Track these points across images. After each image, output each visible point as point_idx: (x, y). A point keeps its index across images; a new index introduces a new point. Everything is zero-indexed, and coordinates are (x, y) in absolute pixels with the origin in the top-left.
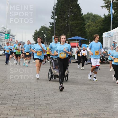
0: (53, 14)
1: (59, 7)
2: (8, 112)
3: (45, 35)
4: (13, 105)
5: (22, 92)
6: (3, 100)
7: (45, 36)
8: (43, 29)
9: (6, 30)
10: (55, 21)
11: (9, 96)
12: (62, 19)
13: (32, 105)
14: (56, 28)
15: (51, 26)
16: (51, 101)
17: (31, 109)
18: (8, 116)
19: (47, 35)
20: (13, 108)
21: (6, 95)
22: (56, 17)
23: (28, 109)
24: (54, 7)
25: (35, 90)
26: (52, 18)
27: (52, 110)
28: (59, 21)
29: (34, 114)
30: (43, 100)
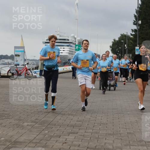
0: (136, 19)
1: (143, 9)
2: (80, 143)
3: (126, 45)
4: (86, 134)
5: (97, 118)
6: (73, 128)
7: (125, 47)
8: (124, 37)
9: (76, 40)
10: (138, 27)
11: (81, 123)
12: (147, 24)
13: (110, 134)
14: (139, 36)
15: (134, 34)
16: (134, 130)
17: (108, 140)
18: (80, 148)
19: (128, 46)
20: (86, 138)
21: (77, 121)
22: (140, 22)
23: (104, 139)
24: (137, 10)
25: (113, 115)
26: (134, 24)
27: (136, 140)
28: (144, 27)
29: (113, 146)
30: (123, 128)
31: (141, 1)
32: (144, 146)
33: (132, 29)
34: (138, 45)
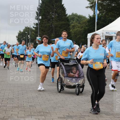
0: (38, 15)
1: (43, 7)
3: (29, 36)
5: (5, 94)
8: (27, 29)
10: (39, 21)
12: (46, 19)
13: (16, 107)
14: (40, 29)
15: (36, 27)
17: (14, 111)
19: (31, 36)
22: (40, 17)
23: (11, 111)
24: (38, 8)
25: (18, 92)
26: (36, 19)
27: (36, 112)
28: (43, 22)
29: (18, 116)
30: (26, 102)
31: (41, 1)
32: (42, 116)
33: (34, 23)
34: (39, 36)
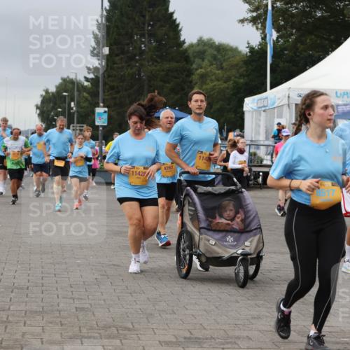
1: (113, 20)
3: (72, 104)
5: (5, 273)
7: (72, 109)
8: (68, 85)
10: (102, 62)
12: (123, 56)
13: (36, 312)
14: (105, 84)
15: (92, 79)
16: (90, 302)
17: (31, 325)
19: (78, 105)
22: (106, 51)
23: (22, 324)
25: (43, 267)
27: (95, 326)
28: (114, 63)
29: (41, 339)
30: (67, 298)
31: (109, 1)
32: (113, 338)
34: (101, 104)
